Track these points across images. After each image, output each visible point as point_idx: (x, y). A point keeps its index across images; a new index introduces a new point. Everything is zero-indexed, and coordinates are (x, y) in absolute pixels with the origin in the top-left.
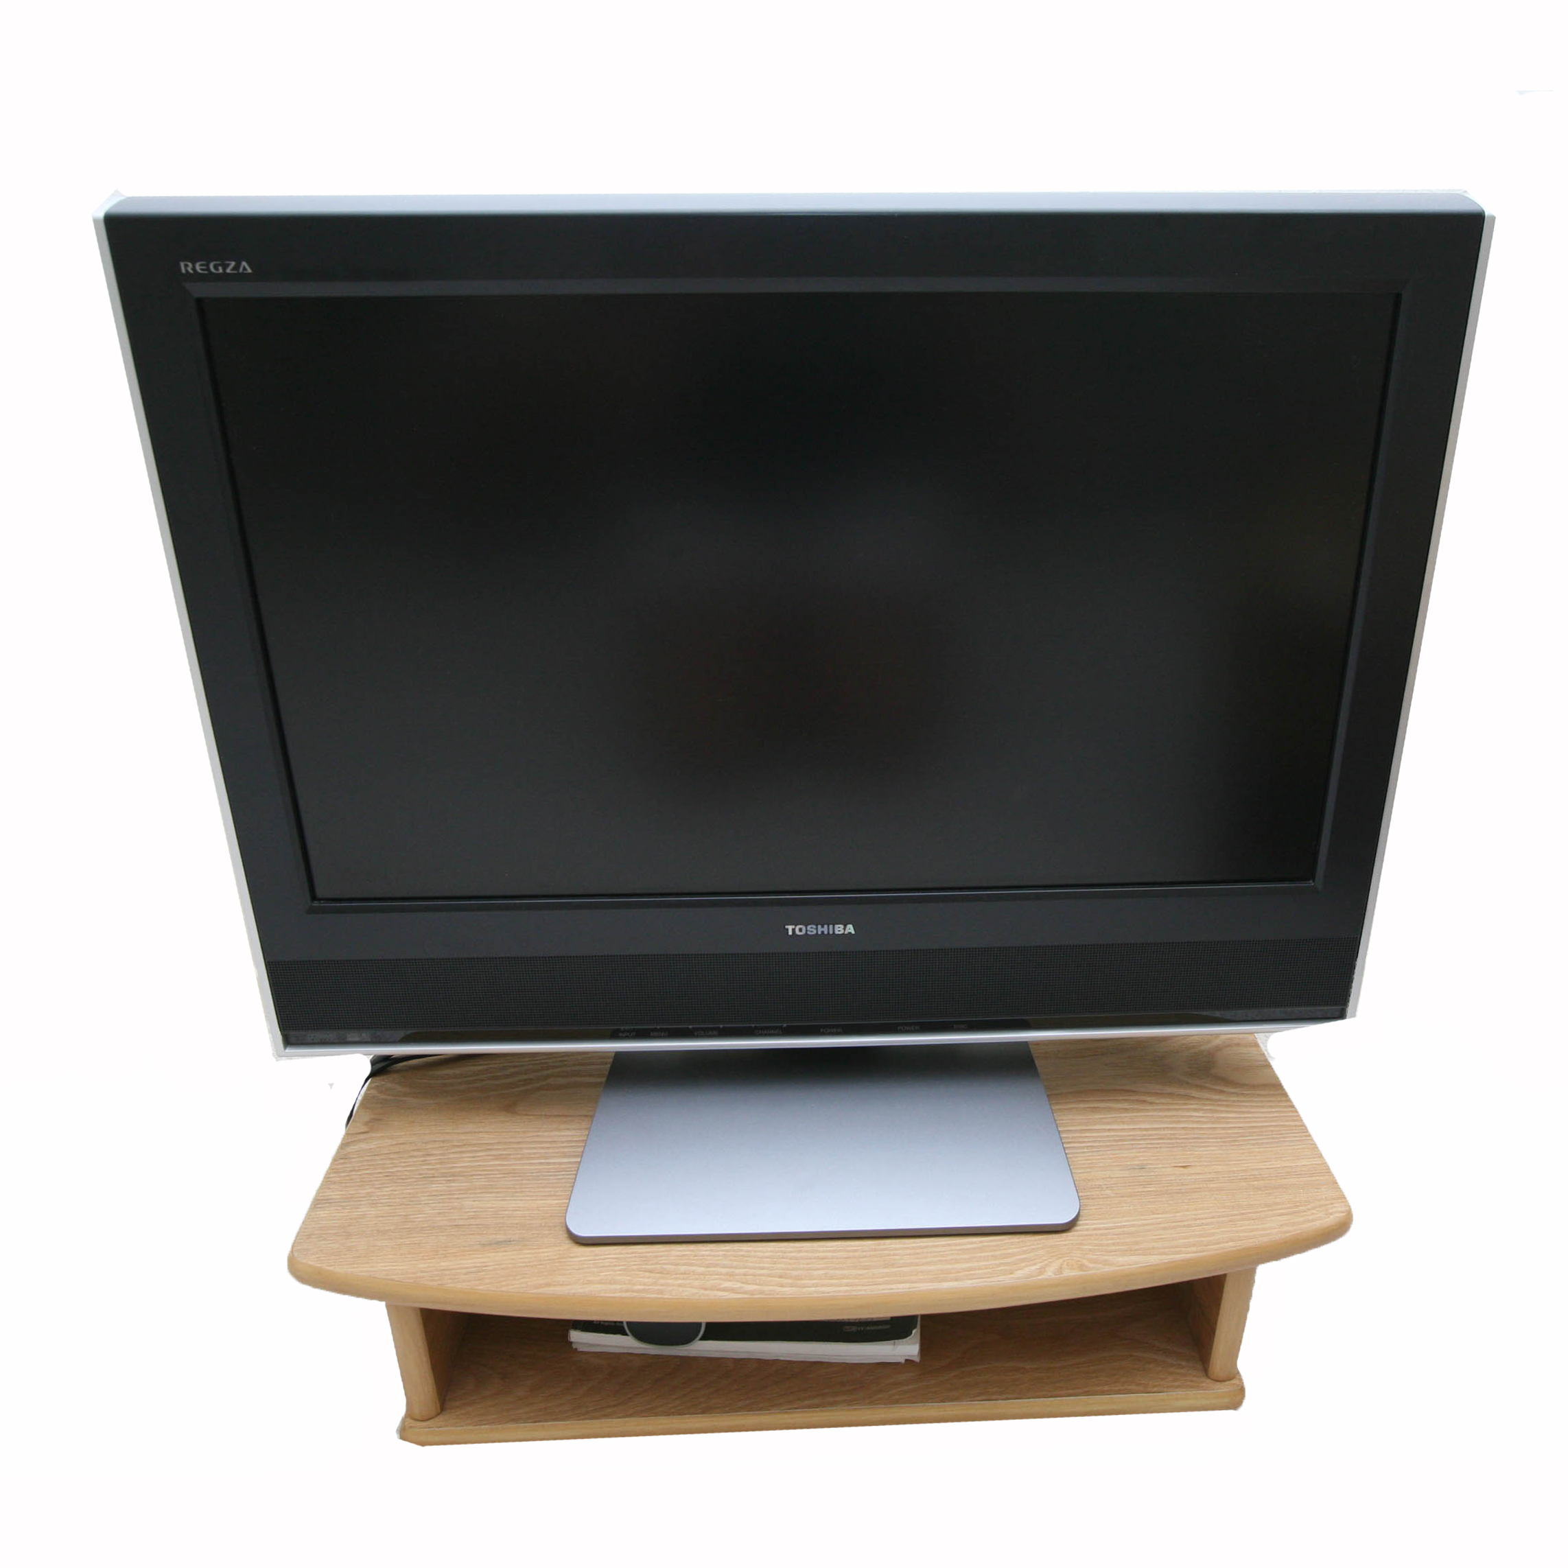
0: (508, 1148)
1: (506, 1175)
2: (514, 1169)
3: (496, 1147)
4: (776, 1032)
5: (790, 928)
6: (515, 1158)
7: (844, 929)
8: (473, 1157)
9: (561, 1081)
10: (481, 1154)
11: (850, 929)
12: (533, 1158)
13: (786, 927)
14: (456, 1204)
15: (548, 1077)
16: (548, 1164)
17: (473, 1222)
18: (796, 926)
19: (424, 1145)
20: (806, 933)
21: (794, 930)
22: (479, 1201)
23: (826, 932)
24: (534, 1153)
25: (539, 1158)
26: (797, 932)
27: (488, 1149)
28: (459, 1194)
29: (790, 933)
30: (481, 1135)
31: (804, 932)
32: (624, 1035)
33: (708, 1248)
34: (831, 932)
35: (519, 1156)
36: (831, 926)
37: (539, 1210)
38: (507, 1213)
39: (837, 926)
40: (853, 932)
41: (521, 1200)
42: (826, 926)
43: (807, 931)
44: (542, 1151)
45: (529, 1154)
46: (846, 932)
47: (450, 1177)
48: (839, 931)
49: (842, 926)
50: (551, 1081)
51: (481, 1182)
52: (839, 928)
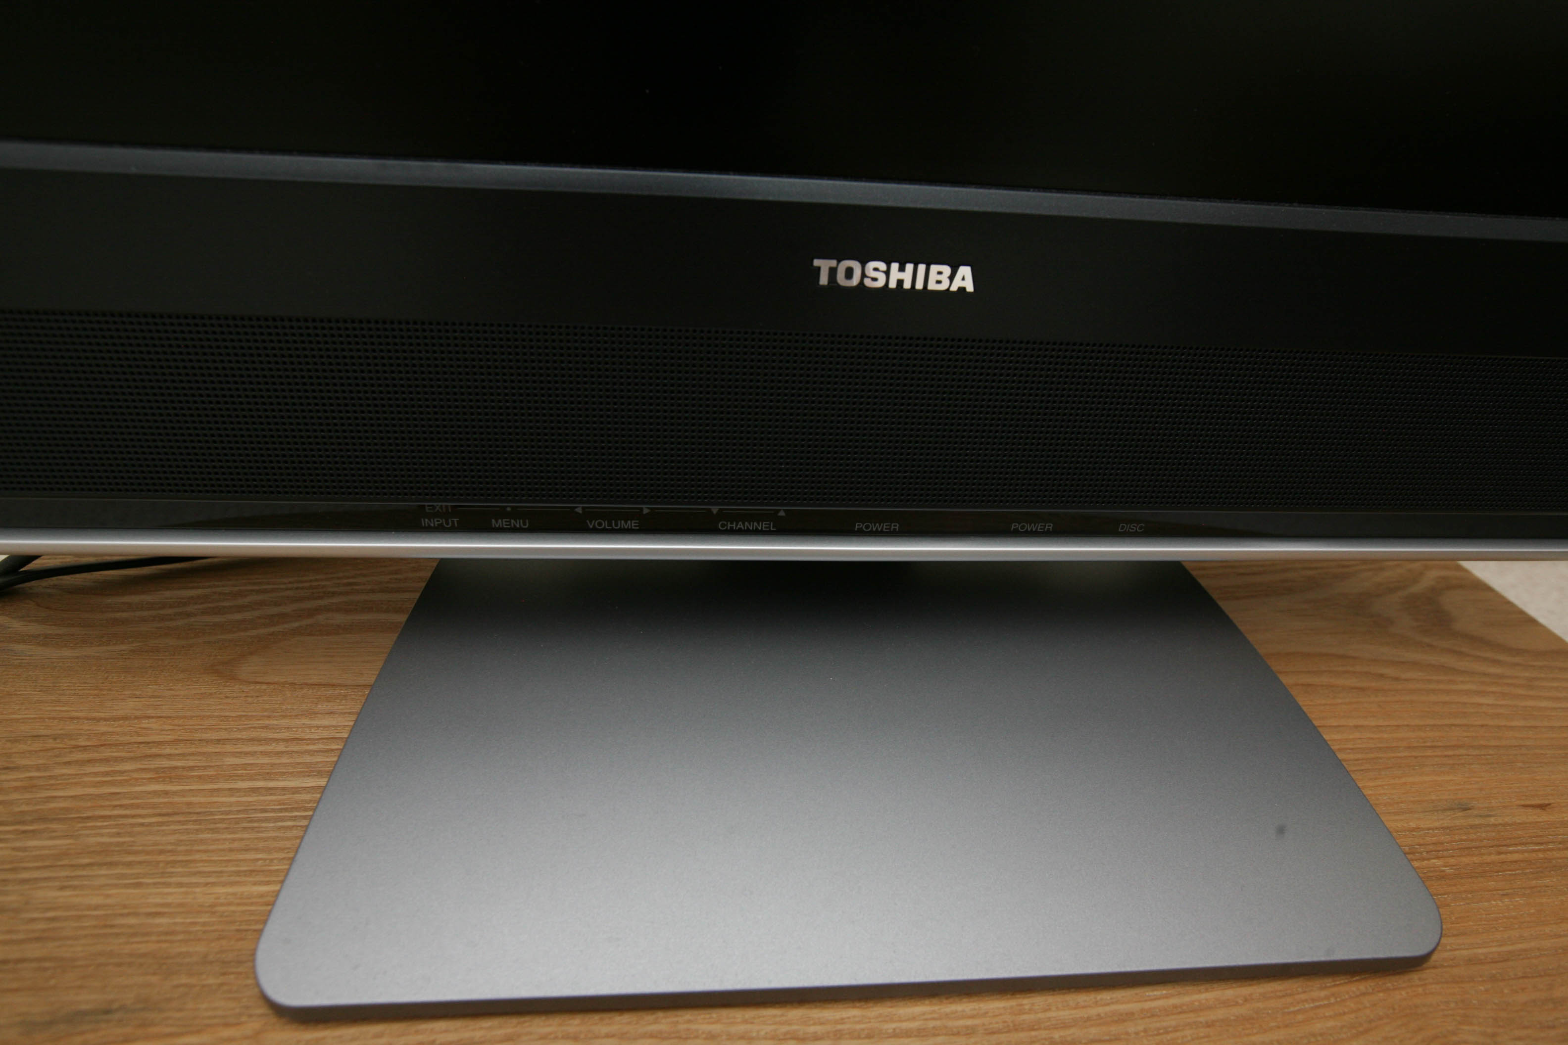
0: (193, 754)
1: (165, 819)
2: (189, 804)
3: (168, 750)
4: (763, 526)
5: (824, 265)
6: (200, 777)
7: (952, 278)
8: (107, 774)
9: (339, 619)
10: (128, 766)
11: (965, 279)
12: (241, 778)
13: (817, 262)
14: (13, 898)
15: (318, 610)
16: (270, 791)
17: (34, 951)
18: (839, 261)
19: (9, 745)
20: (861, 283)
21: (833, 272)
22: (75, 888)
23: (907, 285)
24: (245, 766)
25: (251, 778)
26: (841, 279)
27: (146, 756)
28: (38, 868)
29: (824, 280)
30: (145, 723)
31: (855, 281)
32: (435, 522)
33: (614, 1028)
34: (919, 285)
35: (211, 772)
36: (922, 268)
37: (214, 913)
38: (132, 921)
39: (934, 268)
40: (970, 288)
41: (180, 885)
42: (909, 267)
43: (864, 275)
44: (266, 760)
45: (235, 767)
46: (954, 288)
47: (32, 822)
48: (939, 282)
49: (947, 270)
50: (321, 618)
51: (102, 835)
52: (940, 273)
